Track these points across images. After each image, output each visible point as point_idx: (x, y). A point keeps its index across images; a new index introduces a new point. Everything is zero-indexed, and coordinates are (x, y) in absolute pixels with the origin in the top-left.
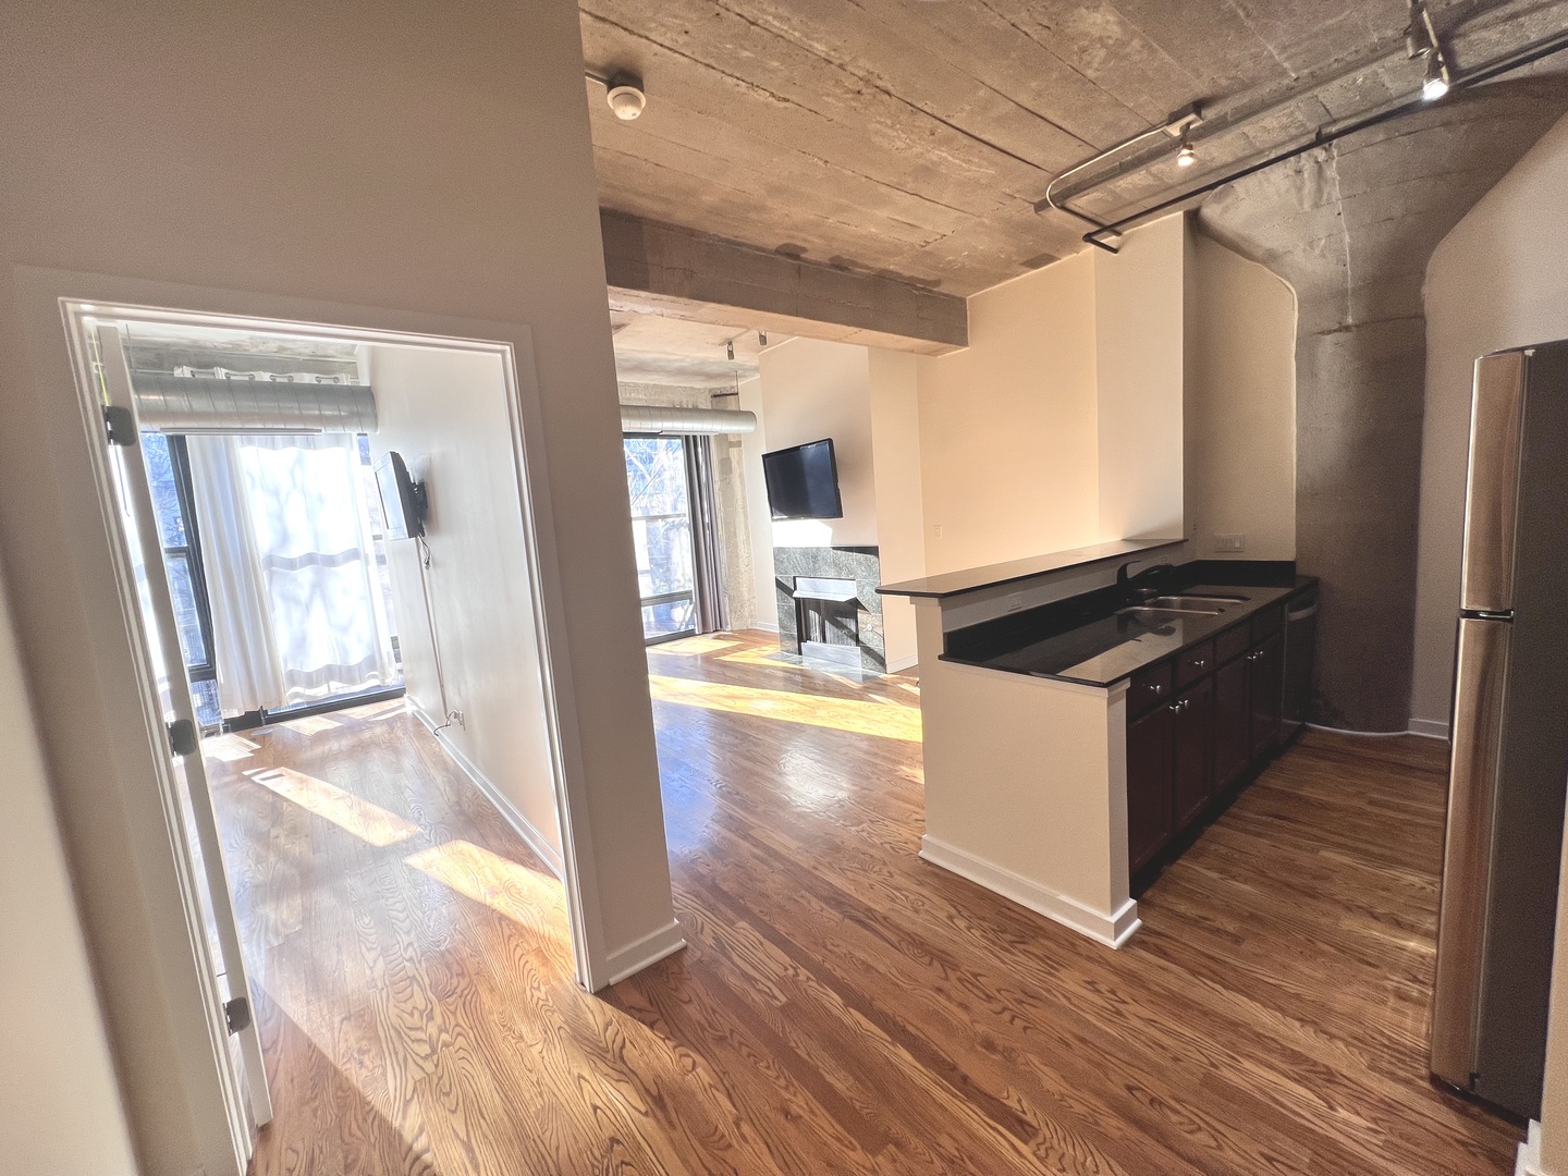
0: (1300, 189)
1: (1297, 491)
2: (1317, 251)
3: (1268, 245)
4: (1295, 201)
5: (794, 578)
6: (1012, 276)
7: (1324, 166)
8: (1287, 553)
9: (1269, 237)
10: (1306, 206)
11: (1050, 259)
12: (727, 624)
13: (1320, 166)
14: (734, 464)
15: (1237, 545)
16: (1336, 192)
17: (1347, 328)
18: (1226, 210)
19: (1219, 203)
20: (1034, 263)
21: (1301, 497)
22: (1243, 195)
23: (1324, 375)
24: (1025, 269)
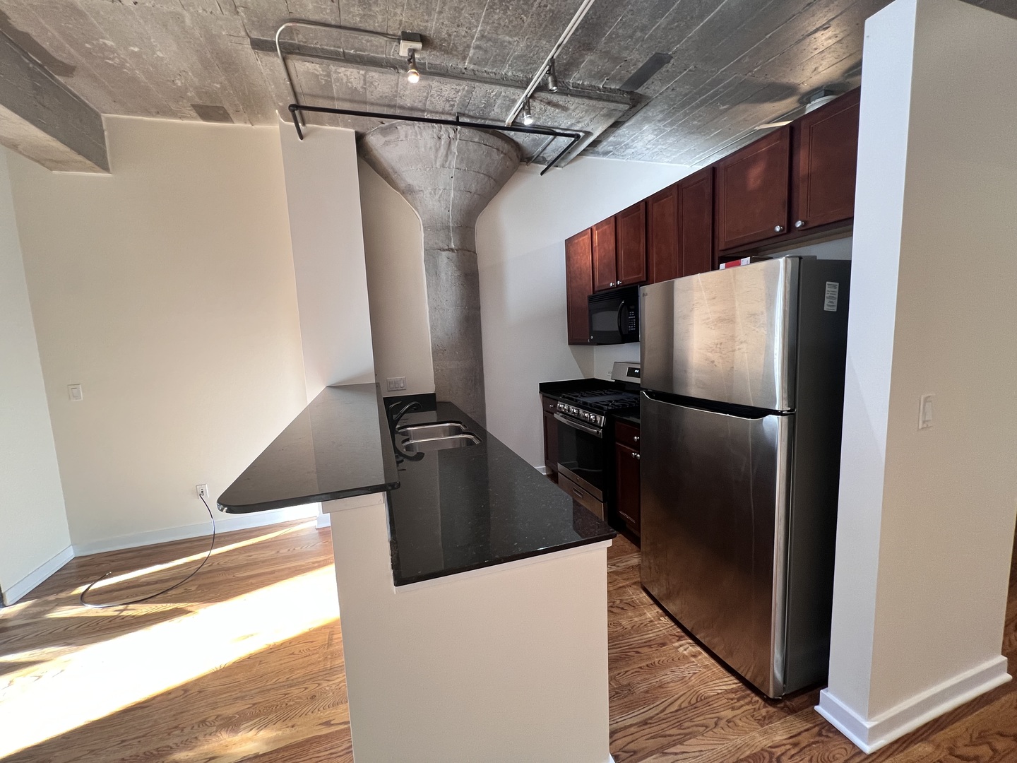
0: (437, 150)
1: (432, 348)
2: (437, 197)
3: (410, 181)
4: (433, 157)
6: (174, 114)
7: (452, 141)
8: (429, 388)
9: (411, 175)
10: (438, 165)
11: (223, 116)
13: (450, 142)
15: (402, 385)
16: (453, 161)
17: (452, 250)
18: (387, 143)
19: (384, 137)
20: (208, 112)
21: (435, 353)
22: (402, 137)
23: (443, 276)
24: (194, 113)
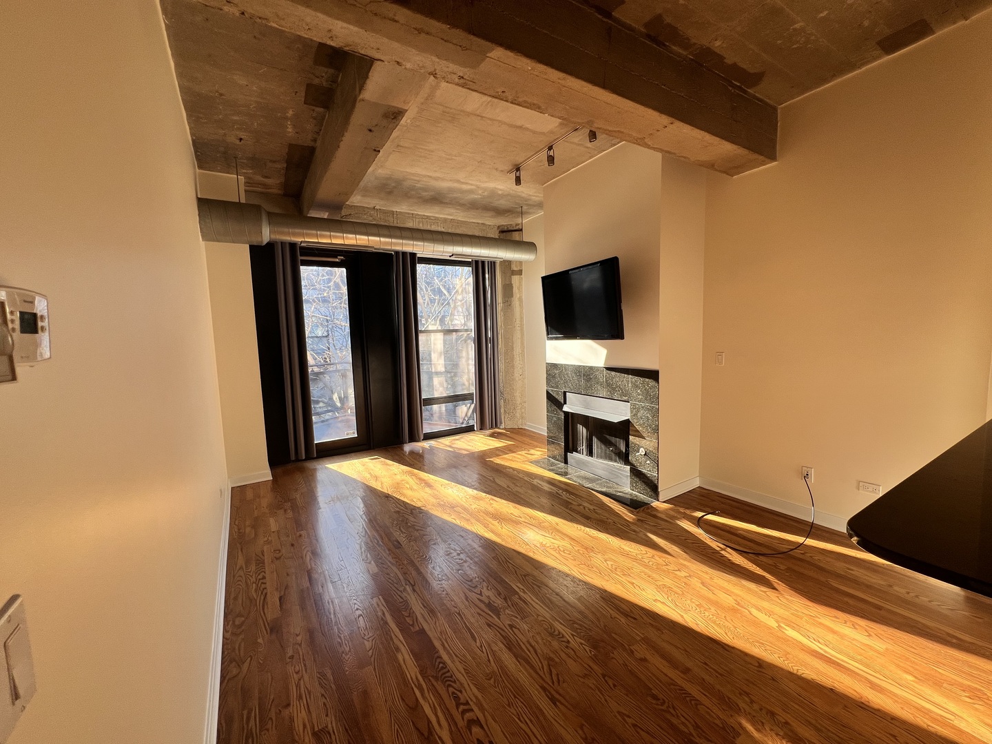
5: (565, 393)
6: (853, 67)
11: (921, 32)
12: (501, 423)
14: (515, 290)
20: (895, 41)
